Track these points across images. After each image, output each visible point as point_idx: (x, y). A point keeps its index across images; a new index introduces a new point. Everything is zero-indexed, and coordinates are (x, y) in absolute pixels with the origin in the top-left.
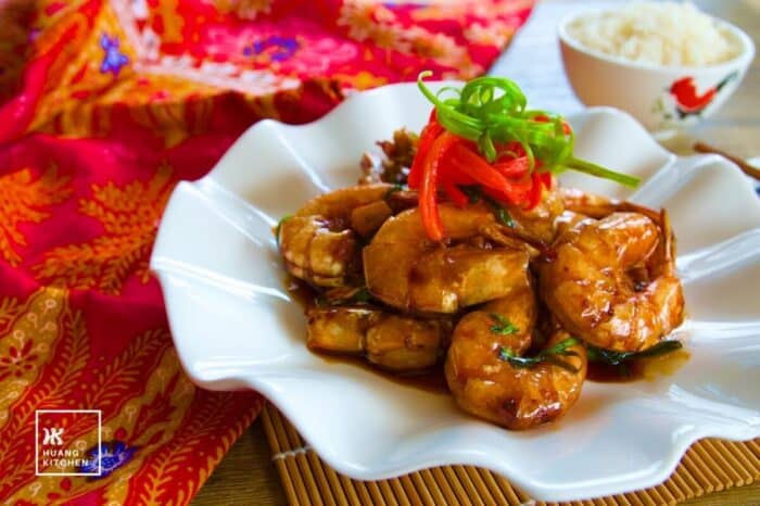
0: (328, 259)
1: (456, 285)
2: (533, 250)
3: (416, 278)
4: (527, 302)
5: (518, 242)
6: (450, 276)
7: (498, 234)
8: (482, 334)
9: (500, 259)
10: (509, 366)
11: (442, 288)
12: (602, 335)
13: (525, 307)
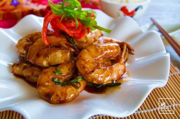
0: (23, 50)
1: (47, 58)
2: (73, 50)
3: (38, 55)
4: (70, 66)
5: (69, 47)
6: (46, 56)
7: (64, 44)
8: (50, 73)
9: (60, 51)
10: (54, 84)
11: (43, 58)
12: (89, 78)
13: (69, 67)
